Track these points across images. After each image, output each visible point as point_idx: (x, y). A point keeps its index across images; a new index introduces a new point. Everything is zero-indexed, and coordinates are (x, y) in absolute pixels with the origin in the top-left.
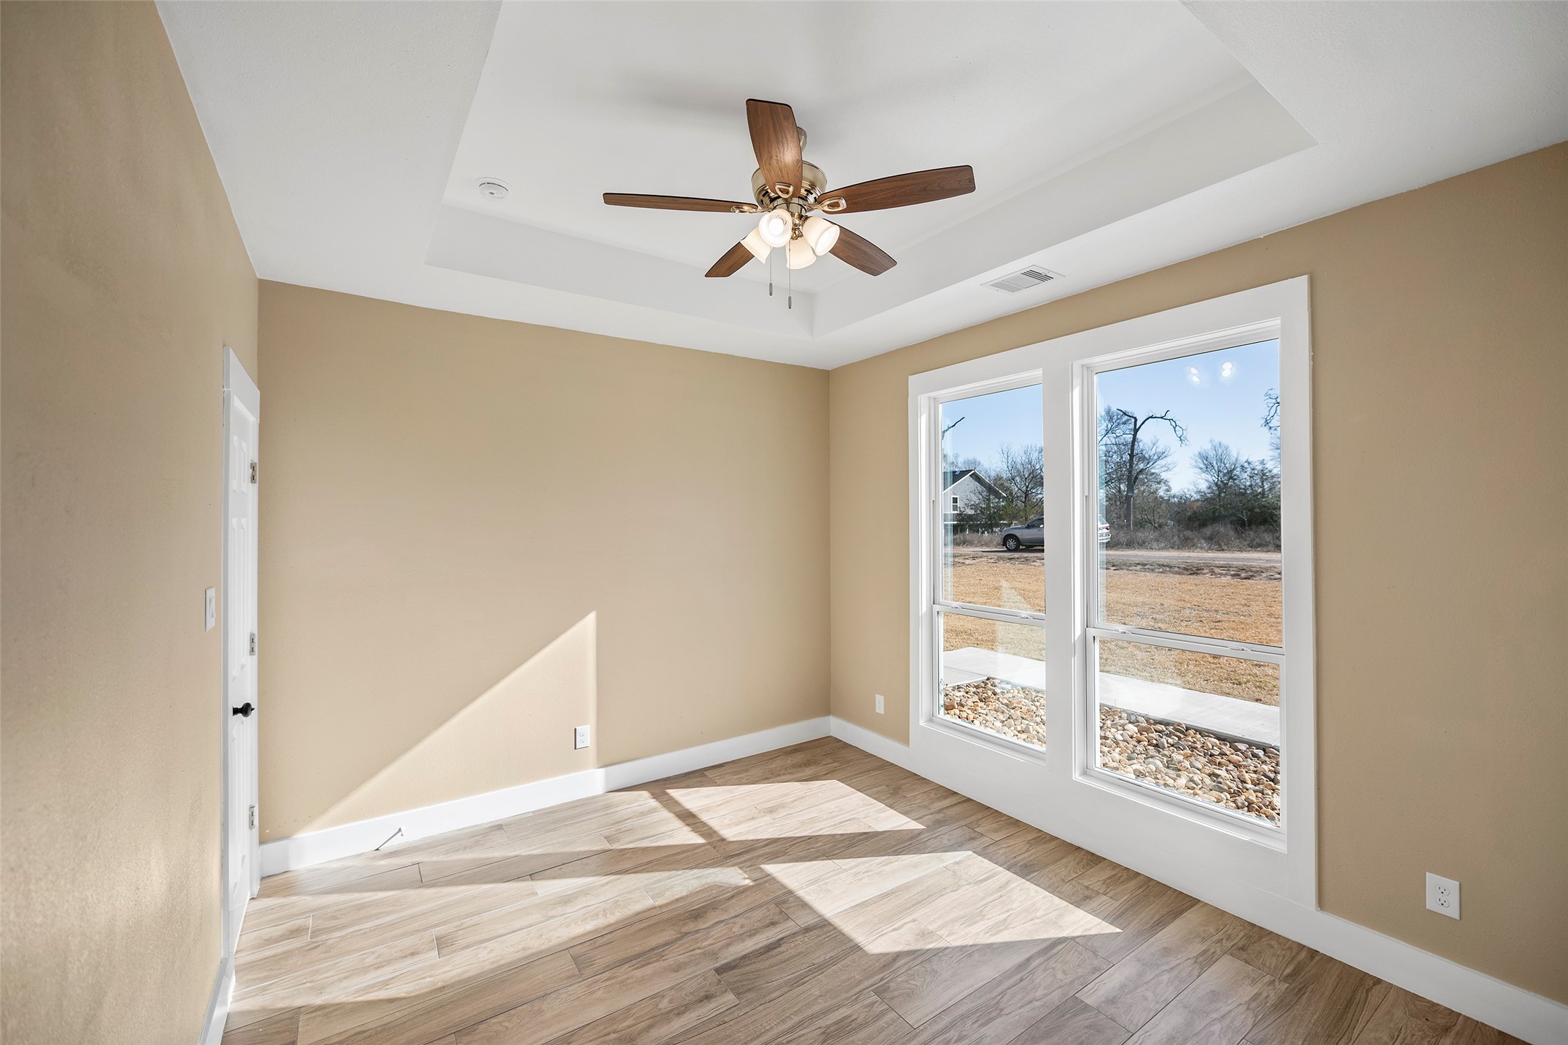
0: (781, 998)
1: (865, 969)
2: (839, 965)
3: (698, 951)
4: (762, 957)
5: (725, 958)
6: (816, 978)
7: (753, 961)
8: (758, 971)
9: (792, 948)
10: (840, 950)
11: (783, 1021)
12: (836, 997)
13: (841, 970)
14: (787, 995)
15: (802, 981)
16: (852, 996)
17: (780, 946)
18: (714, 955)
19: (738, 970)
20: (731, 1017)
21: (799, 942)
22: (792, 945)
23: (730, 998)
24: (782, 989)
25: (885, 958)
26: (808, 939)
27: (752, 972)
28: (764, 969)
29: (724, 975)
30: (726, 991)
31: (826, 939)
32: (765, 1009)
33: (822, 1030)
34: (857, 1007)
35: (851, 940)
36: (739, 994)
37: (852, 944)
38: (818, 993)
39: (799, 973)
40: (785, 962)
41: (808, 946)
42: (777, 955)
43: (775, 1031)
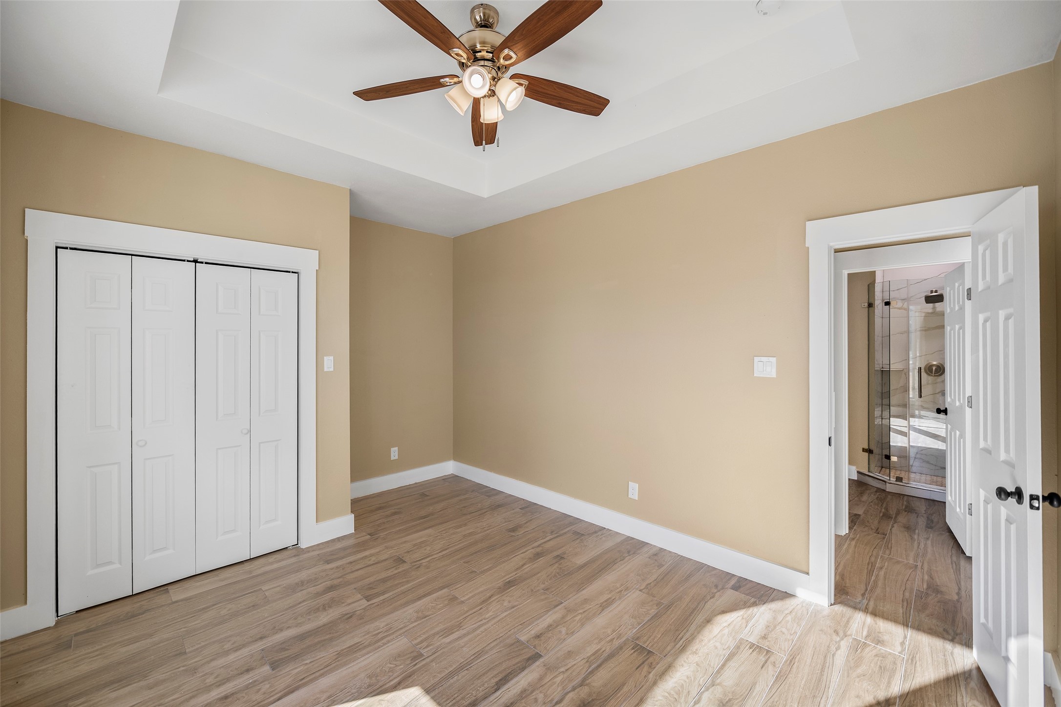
0: (489, 642)
1: (426, 671)
2: (447, 672)
3: (562, 669)
4: (510, 671)
5: (538, 666)
6: (465, 659)
7: (516, 666)
8: (509, 659)
9: (486, 682)
10: (445, 686)
11: (486, 630)
12: (452, 648)
13: (446, 668)
14: (486, 645)
15: (475, 656)
16: (440, 650)
17: (497, 683)
18: (549, 668)
19: (525, 657)
20: (518, 628)
21: (481, 689)
22: (486, 685)
23: (523, 638)
24: (489, 648)
25: (406, 684)
26: (472, 694)
27: (514, 657)
28: (505, 661)
29: (534, 653)
30: (527, 642)
31: (456, 695)
32: (499, 634)
33: (462, 628)
34: (439, 643)
35: (433, 698)
36: (518, 642)
37: (433, 694)
38: (464, 649)
39: (478, 661)
40: (490, 669)
41: (472, 686)
42: (498, 674)
43: (490, 624)
